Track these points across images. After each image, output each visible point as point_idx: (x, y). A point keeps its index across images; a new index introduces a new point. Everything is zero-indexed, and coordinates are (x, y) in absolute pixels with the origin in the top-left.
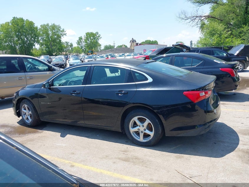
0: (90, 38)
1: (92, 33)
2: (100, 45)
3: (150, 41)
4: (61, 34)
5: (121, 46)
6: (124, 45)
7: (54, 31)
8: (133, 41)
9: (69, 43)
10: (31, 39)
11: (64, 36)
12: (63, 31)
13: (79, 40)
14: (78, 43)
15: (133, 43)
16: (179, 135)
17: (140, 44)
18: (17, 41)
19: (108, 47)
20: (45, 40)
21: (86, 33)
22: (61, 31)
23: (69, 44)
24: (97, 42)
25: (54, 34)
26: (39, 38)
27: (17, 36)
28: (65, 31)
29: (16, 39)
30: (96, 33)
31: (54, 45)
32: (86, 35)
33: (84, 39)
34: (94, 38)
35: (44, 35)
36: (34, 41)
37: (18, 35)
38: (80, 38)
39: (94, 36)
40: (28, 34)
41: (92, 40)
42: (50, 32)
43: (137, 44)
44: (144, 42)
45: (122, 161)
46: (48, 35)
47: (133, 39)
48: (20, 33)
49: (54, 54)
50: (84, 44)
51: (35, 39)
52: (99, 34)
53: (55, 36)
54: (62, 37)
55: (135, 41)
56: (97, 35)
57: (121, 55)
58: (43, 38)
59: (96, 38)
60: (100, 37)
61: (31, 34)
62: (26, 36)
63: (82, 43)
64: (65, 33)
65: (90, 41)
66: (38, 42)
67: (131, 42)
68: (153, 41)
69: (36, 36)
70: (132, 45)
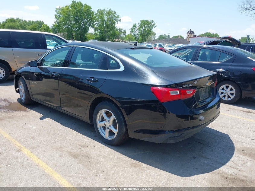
0: (145, 26)
1: (147, 21)
2: (155, 34)
3: (210, 34)
4: (116, 20)
5: (177, 37)
6: (181, 36)
7: (109, 17)
8: (191, 32)
9: (122, 29)
10: (87, 23)
11: (118, 22)
12: (118, 17)
13: (133, 27)
14: (132, 30)
15: (190, 34)
16: (143, 139)
17: (198, 36)
18: (74, 24)
19: (163, 37)
20: (100, 25)
21: (141, 21)
22: (116, 17)
23: (123, 31)
24: (151, 31)
25: (109, 19)
26: (94, 23)
27: (75, 20)
28: (120, 17)
29: (73, 22)
30: (151, 21)
31: (108, 31)
32: (140, 23)
33: (138, 27)
34: (149, 27)
35: (100, 20)
36: (89, 26)
37: (76, 18)
38: (135, 26)
39: (148, 24)
40: (85, 19)
41: (146, 28)
42: (105, 18)
43: (195, 36)
44: (203, 34)
45: (71, 156)
46: (103, 20)
47: (191, 30)
48: (78, 17)
49: (107, 40)
50: (137, 32)
51: (90, 23)
52: (154, 23)
53: (110, 22)
54: (116, 23)
55: (193, 33)
56: (152, 24)
57: (171, 45)
58: (98, 23)
59: (150, 26)
60: (155, 25)
61: (87, 19)
62: (82, 20)
63: (136, 31)
64: (120, 19)
65: (144, 29)
66: (93, 27)
67: (188, 33)
68: (213, 34)
69: (92, 21)
70: (189, 37)
